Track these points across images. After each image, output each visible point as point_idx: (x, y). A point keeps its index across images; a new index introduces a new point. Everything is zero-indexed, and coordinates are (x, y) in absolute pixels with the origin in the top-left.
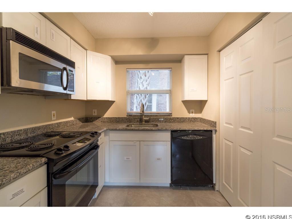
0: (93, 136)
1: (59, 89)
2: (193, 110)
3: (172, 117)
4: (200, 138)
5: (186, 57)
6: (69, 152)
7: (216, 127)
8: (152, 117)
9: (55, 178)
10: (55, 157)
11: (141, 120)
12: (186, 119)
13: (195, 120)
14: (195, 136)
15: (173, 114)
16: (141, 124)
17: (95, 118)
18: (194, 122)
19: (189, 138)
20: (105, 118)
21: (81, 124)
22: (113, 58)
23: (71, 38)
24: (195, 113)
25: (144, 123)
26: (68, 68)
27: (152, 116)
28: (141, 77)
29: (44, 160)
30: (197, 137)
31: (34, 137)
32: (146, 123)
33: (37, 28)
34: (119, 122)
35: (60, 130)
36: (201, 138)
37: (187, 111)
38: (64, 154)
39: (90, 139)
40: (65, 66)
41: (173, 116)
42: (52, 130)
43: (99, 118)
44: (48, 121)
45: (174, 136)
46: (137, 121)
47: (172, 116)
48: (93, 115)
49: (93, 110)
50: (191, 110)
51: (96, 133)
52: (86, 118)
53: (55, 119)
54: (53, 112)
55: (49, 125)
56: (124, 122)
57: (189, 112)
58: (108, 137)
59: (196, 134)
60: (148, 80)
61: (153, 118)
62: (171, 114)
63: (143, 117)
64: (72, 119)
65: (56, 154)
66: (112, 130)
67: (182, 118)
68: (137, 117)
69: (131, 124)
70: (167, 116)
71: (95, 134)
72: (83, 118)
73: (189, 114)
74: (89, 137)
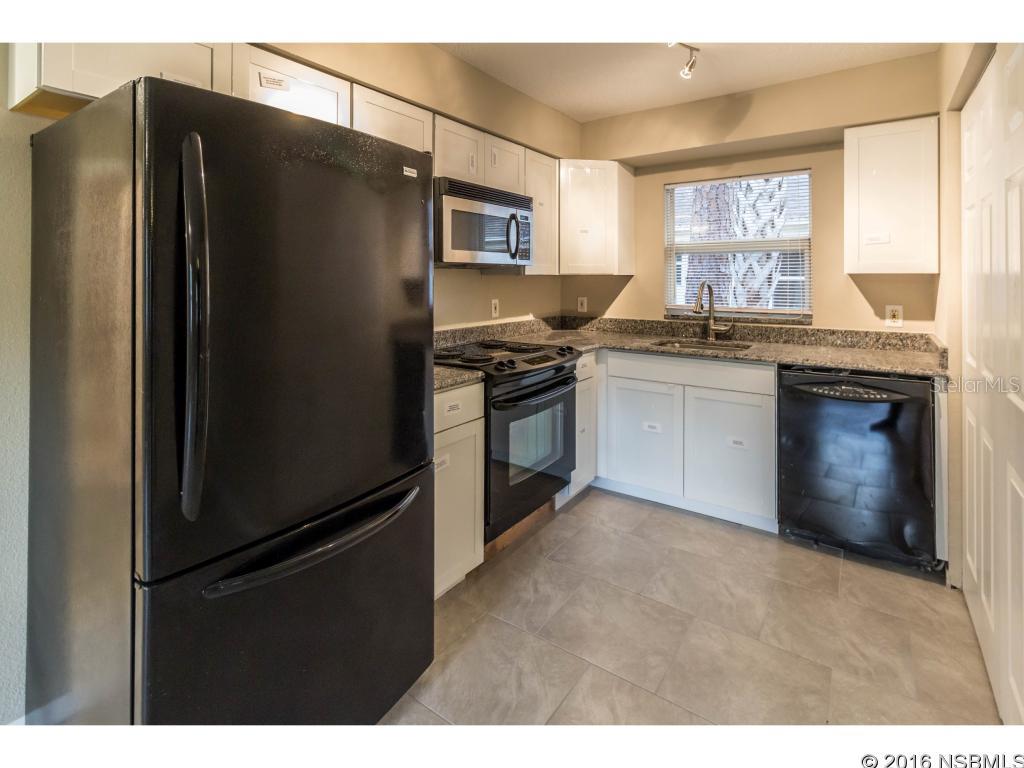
0: (563, 355)
1: (504, 259)
2: (900, 309)
3: (811, 327)
4: (879, 397)
5: (848, 133)
6: (515, 371)
7: (947, 368)
8: (739, 324)
9: (495, 408)
10: (494, 373)
11: (705, 331)
12: (867, 336)
13: (904, 341)
14: (861, 390)
15: (814, 320)
16: (703, 343)
17: (582, 318)
18: (899, 349)
19: (837, 394)
20: (606, 320)
21: (551, 331)
22: (623, 162)
23: (526, 147)
24: (905, 318)
25: (712, 339)
26: (520, 213)
27: (738, 322)
28: (749, 185)
29: (480, 374)
30: (867, 393)
31: (464, 345)
32: (720, 342)
33: (472, 157)
34: (643, 333)
35: (506, 339)
36: (885, 396)
37: (872, 311)
38: (507, 372)
39: (555, 359)
40: (512, 211)
41: (815, 326)
42: (492, 337)
43: (592, 319)
44: (486, 320)
45: (786, 383)
46: (695, 334)
47: (811, 324)
48: (579, 310)
49: (579, 299)
50: (889, 309)
51: (570, 349)
52: (562, 317)
53: (497, 315)
54: (493, 302)
55: (488, 327)
56: (656, 334)
57: (881, 314)
58: (604, 365)
59: (865, 382)
60: (778, 195)
61: (744, 328)
62: (810, 316)
63: (712, 321)
64: (530, 317)
65: (496, 369)
66: (613, 349)
67: (851, 331)
68: (695, 322)
69: (674, 339)
70: (794, 322)
71: (567, 351)
72: (554, 318)
73: (882, 321)
74: (554, 355)
